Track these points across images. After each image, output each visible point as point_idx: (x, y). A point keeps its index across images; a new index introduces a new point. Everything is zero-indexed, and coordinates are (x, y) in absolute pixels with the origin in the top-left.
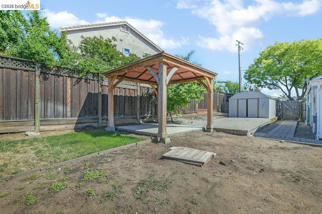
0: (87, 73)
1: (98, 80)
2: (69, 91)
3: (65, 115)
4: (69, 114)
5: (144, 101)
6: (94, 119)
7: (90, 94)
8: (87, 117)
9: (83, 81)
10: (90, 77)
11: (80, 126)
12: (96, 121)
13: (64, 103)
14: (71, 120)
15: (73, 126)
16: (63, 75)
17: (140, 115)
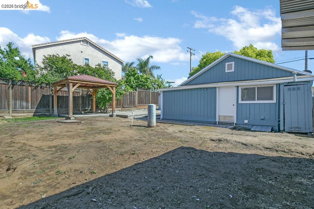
0: (42, 83)
1: (49, 87)
2: (30, 94)
3: (27, 108)
4: (30, 107)
5: (85, 99)
6: (47, 110)
7: (43, 96)
8: (42, 109)
9: (39, 88)
10: (44, 85)
11: (37, 114)
12: (48, 111)
13: (27, 101)
14: (31, 111)
15: (33, 114)
16: (26, 85)
17: (82, 108)
